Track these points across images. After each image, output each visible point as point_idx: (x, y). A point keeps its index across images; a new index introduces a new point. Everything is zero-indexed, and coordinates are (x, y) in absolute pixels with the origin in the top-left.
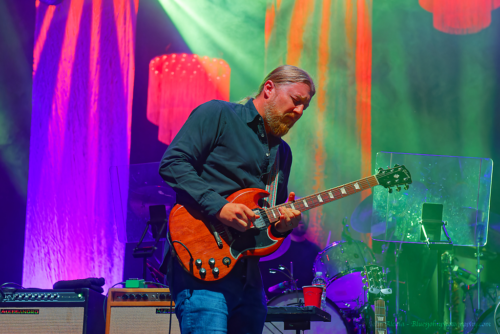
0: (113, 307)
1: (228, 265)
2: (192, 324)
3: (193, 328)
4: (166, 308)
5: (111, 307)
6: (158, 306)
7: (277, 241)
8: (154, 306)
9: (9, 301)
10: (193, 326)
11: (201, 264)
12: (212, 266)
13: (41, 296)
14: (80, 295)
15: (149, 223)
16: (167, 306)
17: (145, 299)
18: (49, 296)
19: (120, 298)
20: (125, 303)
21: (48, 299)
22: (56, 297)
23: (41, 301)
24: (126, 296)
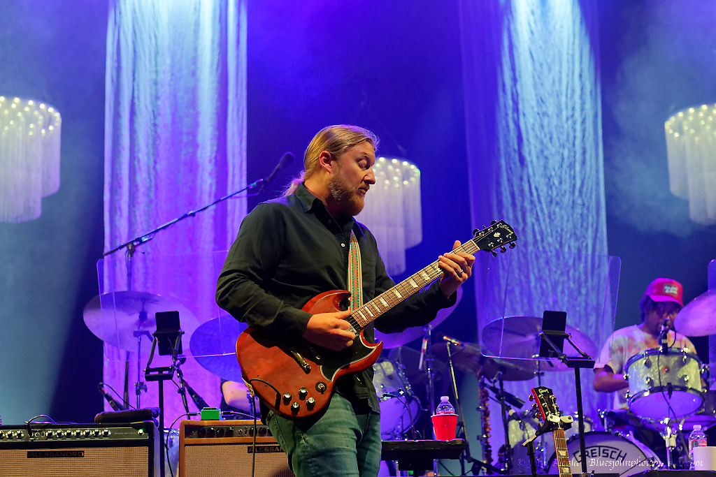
0: (188, 445)
1: (322, 391)
5: (185, 445)
6: (251, 444)
7: (375, 348)
8: (245, 444)
9: (37, 440)
11: (291, 398)
12: (303, 396)
13: (84, 433)
14: (141, 431)
15: (155, 335)
16: (263, 443)
17: (230, 433)
18: (97, 433)
19: (195, 433)
20: (204, 440)
21: (95, 437)
22: (106, 433)
23: (86, 439)
24: (204, 430)
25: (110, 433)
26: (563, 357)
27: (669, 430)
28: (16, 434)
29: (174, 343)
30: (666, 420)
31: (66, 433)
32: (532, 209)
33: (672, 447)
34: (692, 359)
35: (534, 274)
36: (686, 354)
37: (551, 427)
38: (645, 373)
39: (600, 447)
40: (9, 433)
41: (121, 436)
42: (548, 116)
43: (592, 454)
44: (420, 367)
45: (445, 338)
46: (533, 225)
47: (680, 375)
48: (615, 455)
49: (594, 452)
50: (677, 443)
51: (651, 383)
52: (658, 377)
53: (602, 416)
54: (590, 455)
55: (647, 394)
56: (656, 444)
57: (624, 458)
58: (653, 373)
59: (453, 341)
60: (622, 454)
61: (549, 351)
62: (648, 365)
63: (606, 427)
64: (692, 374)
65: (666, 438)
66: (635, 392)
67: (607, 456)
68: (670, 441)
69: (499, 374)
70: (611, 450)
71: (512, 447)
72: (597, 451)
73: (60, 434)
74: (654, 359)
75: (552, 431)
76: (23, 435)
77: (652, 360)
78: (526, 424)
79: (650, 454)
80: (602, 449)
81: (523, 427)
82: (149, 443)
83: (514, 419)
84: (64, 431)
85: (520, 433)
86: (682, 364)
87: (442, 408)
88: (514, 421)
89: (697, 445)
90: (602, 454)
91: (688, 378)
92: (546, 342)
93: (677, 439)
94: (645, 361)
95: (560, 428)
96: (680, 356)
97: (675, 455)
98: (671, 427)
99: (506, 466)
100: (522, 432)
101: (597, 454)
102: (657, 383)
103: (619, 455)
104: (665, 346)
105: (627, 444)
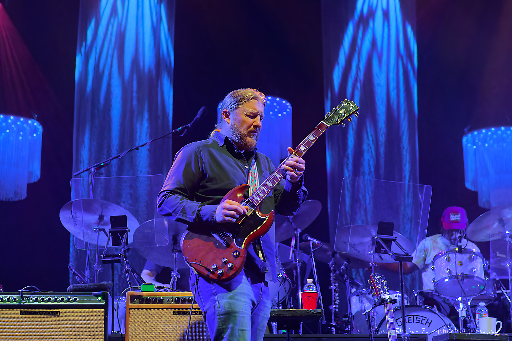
0: (132, 309)
2: (223, 324)
3: (223, 328)
4: (187, 310)
5: (130, 309)
6: (176, 309)
7: (268, 217)
8: (172, 309)
9: (28, 303)
10: (224, 327)
13: (60, 299)
14: (100, 298)
15: (110, 232)
16: (184, 309)
17: (161, 301)
18: (69, 299)
19: (137, 300)
20: (144, 305)
21: (68, 301)
22: (76, 299)
23: (62, 303)
24: (143, 299)
25: (78, 299)
26: (391, 254)
27: (462, 306)
28: (13, 298)
29: (123, 238)
30: (460, 299)
31: (47, 299)
32: (369, 150)
33: (463, 316)
34: (479, 257)
35: (369, 195)
36: (475, 253)
37: (383, 302)
38: (447, 266)
39: (414, 315)
40: (8, 297)
41: (86, 301)
42: (381, 86)
43: (409, 320)
44: (291, 258)
45: (309, 238)
46: (369, 161)
47: (470, 267)
48: (424, 322)
49: (410, 319)
50: (467, 314)
51: (450, 272)
52: (455, 268)
53: (416, 295)
54: (407, 321)
55: (447, 280)
56: (453, 314)
57: (430, 323)
58: (452, 266)
59: (315, 240)
60: (430, 321)
61: (382, 249)
62: (449, 260)
63: (418, 302)
64: (479, 267)
65: (460, 310)
66: (439, 279)
67: (419, 322)
68: (462, 312)
69: (346, 264)
70: (422, 318)
71: (354, 314)
72: (412, 319)
73: (43, 299)
74: (452, 256)
75: (384, 304)
76: (17, 299)
77: (451, 257)
78: (363, 299)
79: (448, 321)
80: (415, 317)
81: (361, 301)
82: (105, 307)
83: (355, 295)
84: (47, 297)
85: (359, 305)
86: (471, 260)
87: (308, 287)
88: (355, 296)
89: (482, 316)
90: (415, 321)
91: (475, 269)
92: (380, 243)
93: (468, 311)
94: (446, 257)
95: (389, 303)
96: (470, 254)
97: (465, 322)
98: (463, 303)
99: (350, 327)
100: (361, 305)
101: (412, 321)
102: (454, 273)
103: (427, 322)
104: (460, 247)
105: (433, 314)
